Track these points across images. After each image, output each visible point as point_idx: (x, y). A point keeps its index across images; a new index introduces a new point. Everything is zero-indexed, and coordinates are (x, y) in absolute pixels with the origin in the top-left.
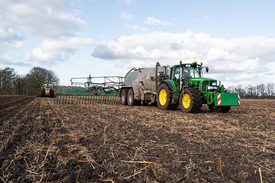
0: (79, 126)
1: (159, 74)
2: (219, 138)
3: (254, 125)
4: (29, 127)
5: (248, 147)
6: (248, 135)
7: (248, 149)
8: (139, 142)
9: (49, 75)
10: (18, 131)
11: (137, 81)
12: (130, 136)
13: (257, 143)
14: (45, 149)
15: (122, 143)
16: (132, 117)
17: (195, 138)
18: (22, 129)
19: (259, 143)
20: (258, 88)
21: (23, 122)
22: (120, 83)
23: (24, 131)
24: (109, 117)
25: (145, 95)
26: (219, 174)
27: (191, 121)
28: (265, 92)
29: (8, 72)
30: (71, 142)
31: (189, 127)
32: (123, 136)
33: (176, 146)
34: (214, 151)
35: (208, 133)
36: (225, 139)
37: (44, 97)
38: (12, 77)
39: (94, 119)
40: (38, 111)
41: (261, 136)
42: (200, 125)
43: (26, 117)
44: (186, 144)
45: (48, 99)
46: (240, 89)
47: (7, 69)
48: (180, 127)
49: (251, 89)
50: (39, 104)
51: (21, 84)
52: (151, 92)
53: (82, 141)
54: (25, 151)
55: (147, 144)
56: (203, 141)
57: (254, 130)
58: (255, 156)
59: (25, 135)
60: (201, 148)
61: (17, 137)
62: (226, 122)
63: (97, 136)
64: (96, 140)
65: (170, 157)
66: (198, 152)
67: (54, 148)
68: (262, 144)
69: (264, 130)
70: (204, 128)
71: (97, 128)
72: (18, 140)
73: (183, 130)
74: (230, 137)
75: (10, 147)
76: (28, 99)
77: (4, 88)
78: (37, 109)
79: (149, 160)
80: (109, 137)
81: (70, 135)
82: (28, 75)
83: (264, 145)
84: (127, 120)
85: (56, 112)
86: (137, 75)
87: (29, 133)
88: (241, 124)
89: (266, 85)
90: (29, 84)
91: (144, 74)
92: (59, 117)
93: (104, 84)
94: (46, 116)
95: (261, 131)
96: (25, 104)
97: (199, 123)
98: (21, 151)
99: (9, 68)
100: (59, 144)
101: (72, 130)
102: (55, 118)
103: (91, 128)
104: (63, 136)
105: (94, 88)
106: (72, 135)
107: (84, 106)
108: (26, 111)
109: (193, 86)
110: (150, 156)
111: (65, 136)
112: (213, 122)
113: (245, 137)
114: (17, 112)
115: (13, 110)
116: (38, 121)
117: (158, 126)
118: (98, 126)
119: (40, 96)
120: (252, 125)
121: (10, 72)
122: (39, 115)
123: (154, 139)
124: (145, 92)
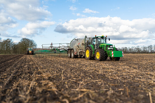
0: (48, 70)
1: (86, 42)
2: (126, 76)
3: (146, 69)
4: (21, 71)
5: (143, 81)
6: (143, 74)
7: (143, 82)
8: (82, 79)
9: (31, 42)
10: (15, 74)
11: (76, 45)
12: (76, 75)
13: (148, 79)
14: (29, 83)
15: (72, 79)
16: (78, 65)
17: (113, 76)
18: (17, 72)
19: (149, 78)
20: (148, 48)
21: (17, 68)
22: (67, 47)
23: (18, 74)
24: (65, 65)
25: (79, 52)
26: (127, 96)
27: (110, 66)
28: (152, 49)
29: (9, 41)
30: (44, 79)
31: (110, 70)
32: (72, 76)
33: (102, 81)
34: (124, 83)
35: (120, 73)
36: (130, 76)
37: (28, 54)
38: (11, 44)
39: (56, 66)
40: (26, 62)
41: (150, 75)
42: (116, 69)
43: (19, 66)
44: (108, 80)
45: (31, 55)
46: (138, 48)
47: (8, 39)
48: (104, 70)
49: (145, 48)
50: (26, 58)
51: (16, 48)
52: (82, 51)
53: (50, 79)
54: (18, 84)
55: (86, 80)
56: (117, 78)
57: (146, 71)
58: (147, 86)
59: (19, 76)
60: (116, 82)
61: (14, 77)
62: (130, 67)
63: (58, 76)
64: (58, 78)
65: (99, 87)
66: (115, 84)
67: (34, 82)
68: (151, 79)
69: (152, 71)
70: (118, 71)
71: (58, 71)
72: (15, 79)
73: (106, 72)
74: (133, 75)
75: (10, 83)
76: (20, 56)
77: (7, 50)
78: (25, 61)
79: (87, 89)
80: (64, 76)
81: (43, 75)
82: (19, 43)
83: (152, 80)
84: (75, 66)
85: (36, 63)
86: (76, 42)
87: (21, 75)
88: (139, 68)
89: (153, 46)
90: (20, 48)
91: (79, 42)
92: (37, 66)
93: (59, 47)
94: (30, 65)
95: (150, 72)
96: (18, 59)
97: (115, 68)
98: (16, 85)
99: (9, 39)
100: (37, 81)
101: (44, 72)
102: (35, 66)
103: (54, 71)
104: (39, 76)
105: (54, 49)
106: (44, 76)
107: (51, 59)
108: (18, 62)
109: (101, 48)
110: (88, 87)
111: (40, 76)
112: (123, 67)
113: (141, 75)
114: (14, 63)
115: (11, 62)
116: (25, 68)
117: (92, 70)
118: (59, 70)
119: (26, 54)
120: (146, 68)
121: (10, 41)
122: (26, 65)
123: (90, 77)
124: (80, 51)
